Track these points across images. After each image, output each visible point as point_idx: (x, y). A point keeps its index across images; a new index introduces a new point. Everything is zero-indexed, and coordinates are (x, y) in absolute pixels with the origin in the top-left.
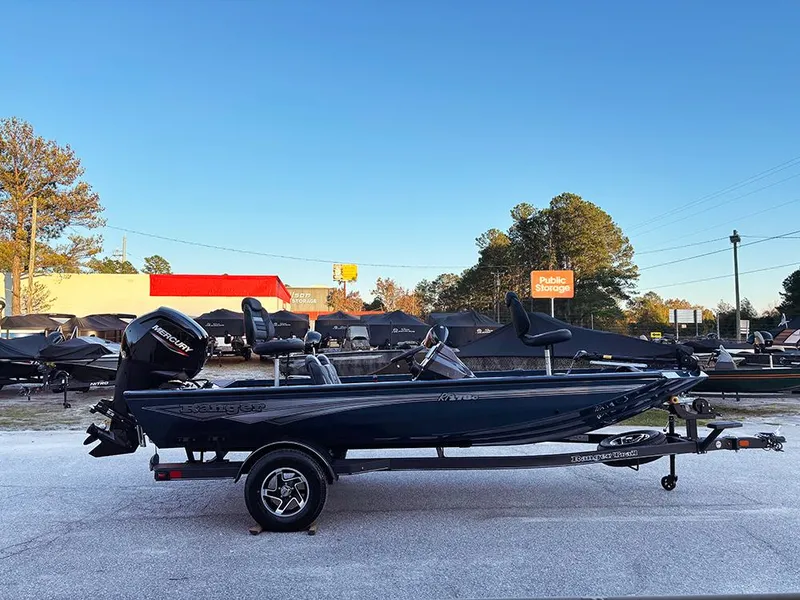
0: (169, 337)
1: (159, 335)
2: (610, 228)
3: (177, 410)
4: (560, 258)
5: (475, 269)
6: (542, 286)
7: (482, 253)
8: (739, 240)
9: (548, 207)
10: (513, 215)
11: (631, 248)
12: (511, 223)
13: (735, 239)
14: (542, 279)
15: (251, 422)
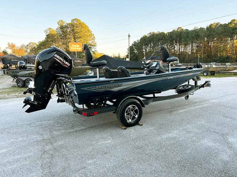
0: (62, 60)
1: (58, 59)
2: (89, 31)
3: (94, 89)
4: (75, 39)
5: (43, 41)
6: (73, 48)
7: (47, 36)
8: (130, 36)
9: (71, 22)
10: (58, 24)
11: (95, 37)
12: (58, 26)
13: (129, 36)
14: (73, 45)
15: (116, 91)
